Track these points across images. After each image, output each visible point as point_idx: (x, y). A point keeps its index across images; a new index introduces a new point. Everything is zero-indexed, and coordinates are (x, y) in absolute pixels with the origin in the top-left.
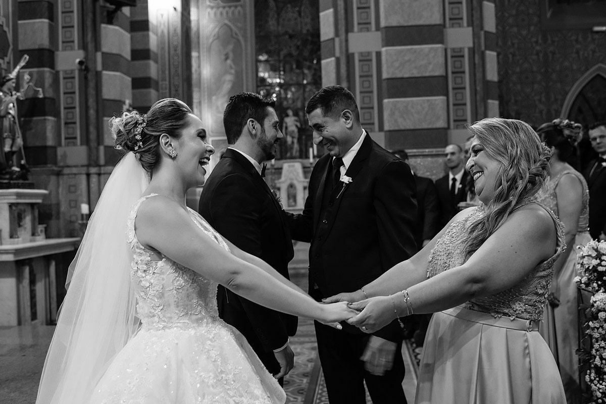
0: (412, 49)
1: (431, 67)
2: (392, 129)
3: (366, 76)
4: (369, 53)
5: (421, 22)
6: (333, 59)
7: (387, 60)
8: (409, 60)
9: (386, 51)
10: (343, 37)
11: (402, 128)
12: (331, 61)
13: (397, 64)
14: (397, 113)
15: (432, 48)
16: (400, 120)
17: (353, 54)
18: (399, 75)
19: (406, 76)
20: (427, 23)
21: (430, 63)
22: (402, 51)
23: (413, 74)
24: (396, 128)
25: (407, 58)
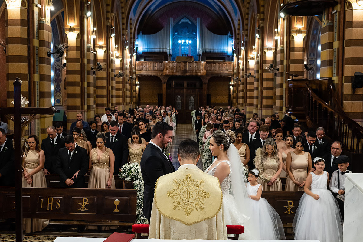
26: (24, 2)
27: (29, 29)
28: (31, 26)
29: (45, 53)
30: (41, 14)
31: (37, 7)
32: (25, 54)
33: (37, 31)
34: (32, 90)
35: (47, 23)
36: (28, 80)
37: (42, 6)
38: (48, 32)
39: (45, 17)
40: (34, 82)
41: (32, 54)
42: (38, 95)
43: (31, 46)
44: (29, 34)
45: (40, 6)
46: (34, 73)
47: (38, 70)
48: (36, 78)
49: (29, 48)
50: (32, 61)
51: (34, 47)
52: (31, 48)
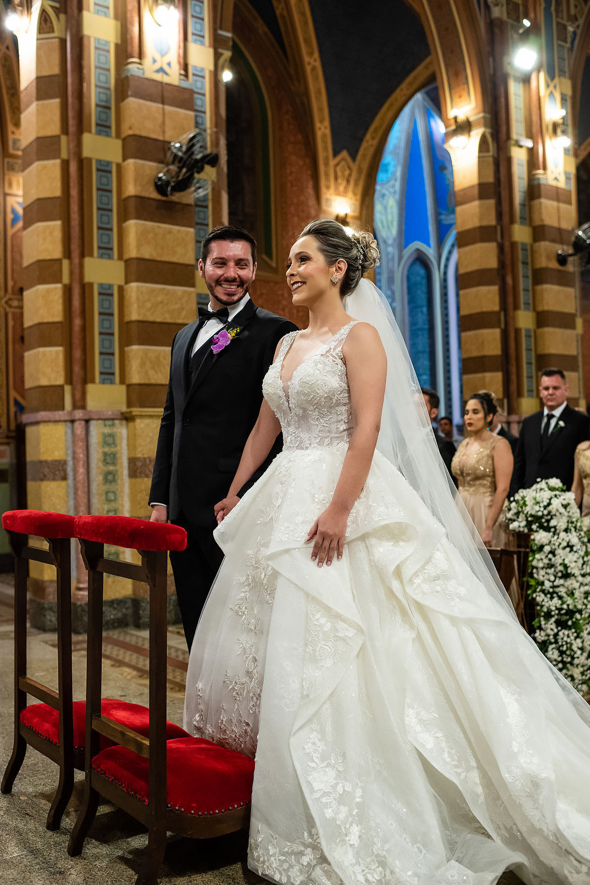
0: (164, 289)
1: (184, 313)
2: (142, 382)
3: (106, 314)
4: (110, 286)
5: (174, 259)
6: (59, 286)
7: (138, 298)
8: (162, 302)
9: (138, 287)
10: (76, 261)
11: (153, 382)
12: (56, 288)
13: (148, 305)
14: (148, 363)
15: (185, 292)
16: (151, 372)
17: (91, 285)
18: (151, 319)
19: (159, 320)
20: (181, 261)
21: (183, 309)
22: (153, 290)
23: (165, 318)
24: (147, 382)
25: (159, 299)
26: (484, 142)
27: (499, 204)
28: (504, 194)
29: (548, 258)
30: (534, 161)
31: (521, 146)
32: (492, 262)
33: (523, 205)
34: (512, 351)
35: (552, 182)
36: (499, 327)
37: (535, 143)
38: (555, 204)
39: (545, 168)
40: (517, 331)
41: (508, 261)
42: (529, 363)
43: (507, 245)
44: (499, 215)
45: (529, 144)
46: (516, 307)
47: (531, 301)
48: (524, 320)
49: (501, 249)
50: (509, 280)
51: (513, 245)
52: (507, 249)
